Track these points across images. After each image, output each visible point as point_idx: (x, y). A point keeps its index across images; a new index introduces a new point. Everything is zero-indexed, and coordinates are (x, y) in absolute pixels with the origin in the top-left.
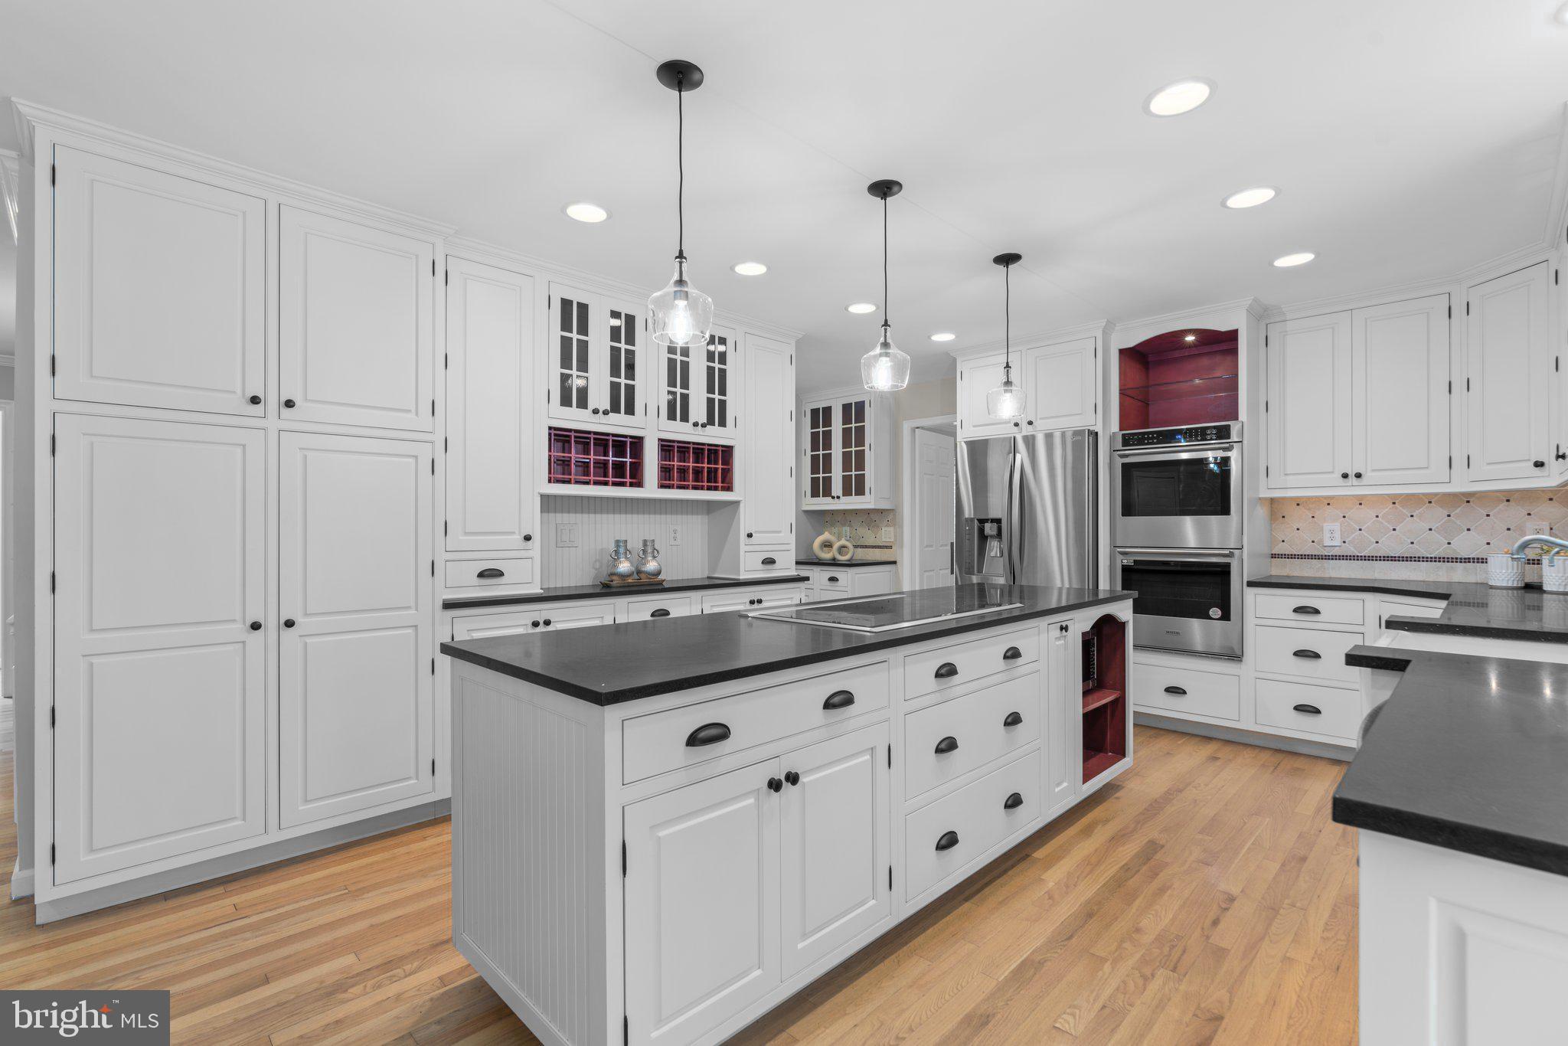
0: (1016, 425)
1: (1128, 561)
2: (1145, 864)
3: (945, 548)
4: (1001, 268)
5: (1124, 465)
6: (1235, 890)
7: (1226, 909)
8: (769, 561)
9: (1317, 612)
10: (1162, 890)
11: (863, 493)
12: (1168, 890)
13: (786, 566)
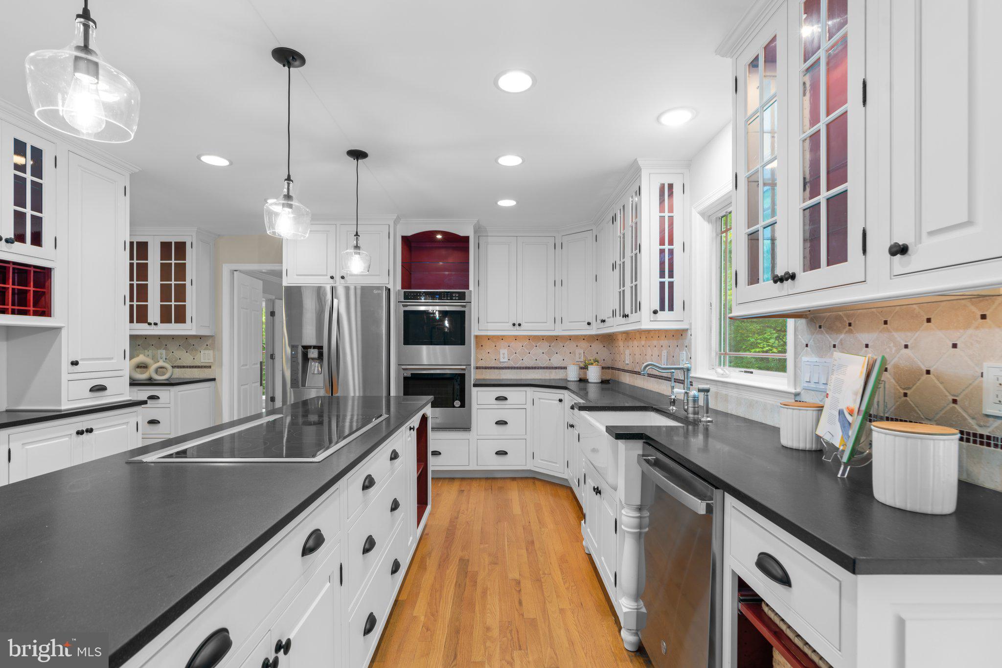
0: (332, 278)
1: (408, 374)
2: (466, 577)
3: (256, 366)
4: (352, 161)
5: (405, 312)
6: (517, 577)
7: (520, 591)
8: (100, 388)
9: (506, 399)
10: (484, 593)
11: (184, 321)
12: (487, 591)
13: (120, 391)
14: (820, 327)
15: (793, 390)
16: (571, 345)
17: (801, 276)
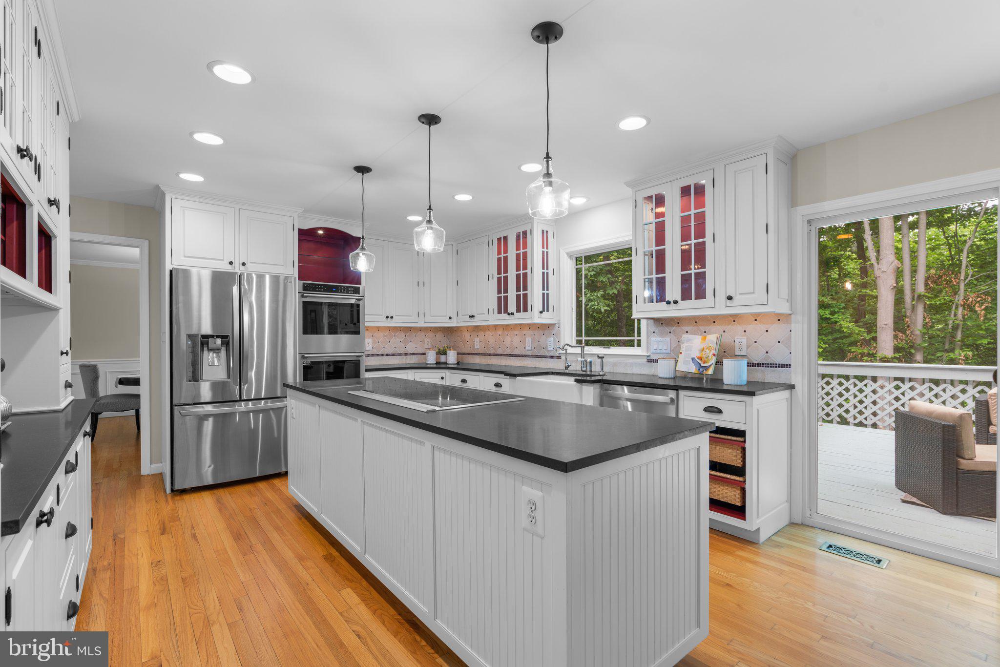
0: (231, 263)
1: (307, 362)
5: (304, 302)
14: (662, 324)
15: (646, 354)
16: (421, 335)
17: (680, 302)
